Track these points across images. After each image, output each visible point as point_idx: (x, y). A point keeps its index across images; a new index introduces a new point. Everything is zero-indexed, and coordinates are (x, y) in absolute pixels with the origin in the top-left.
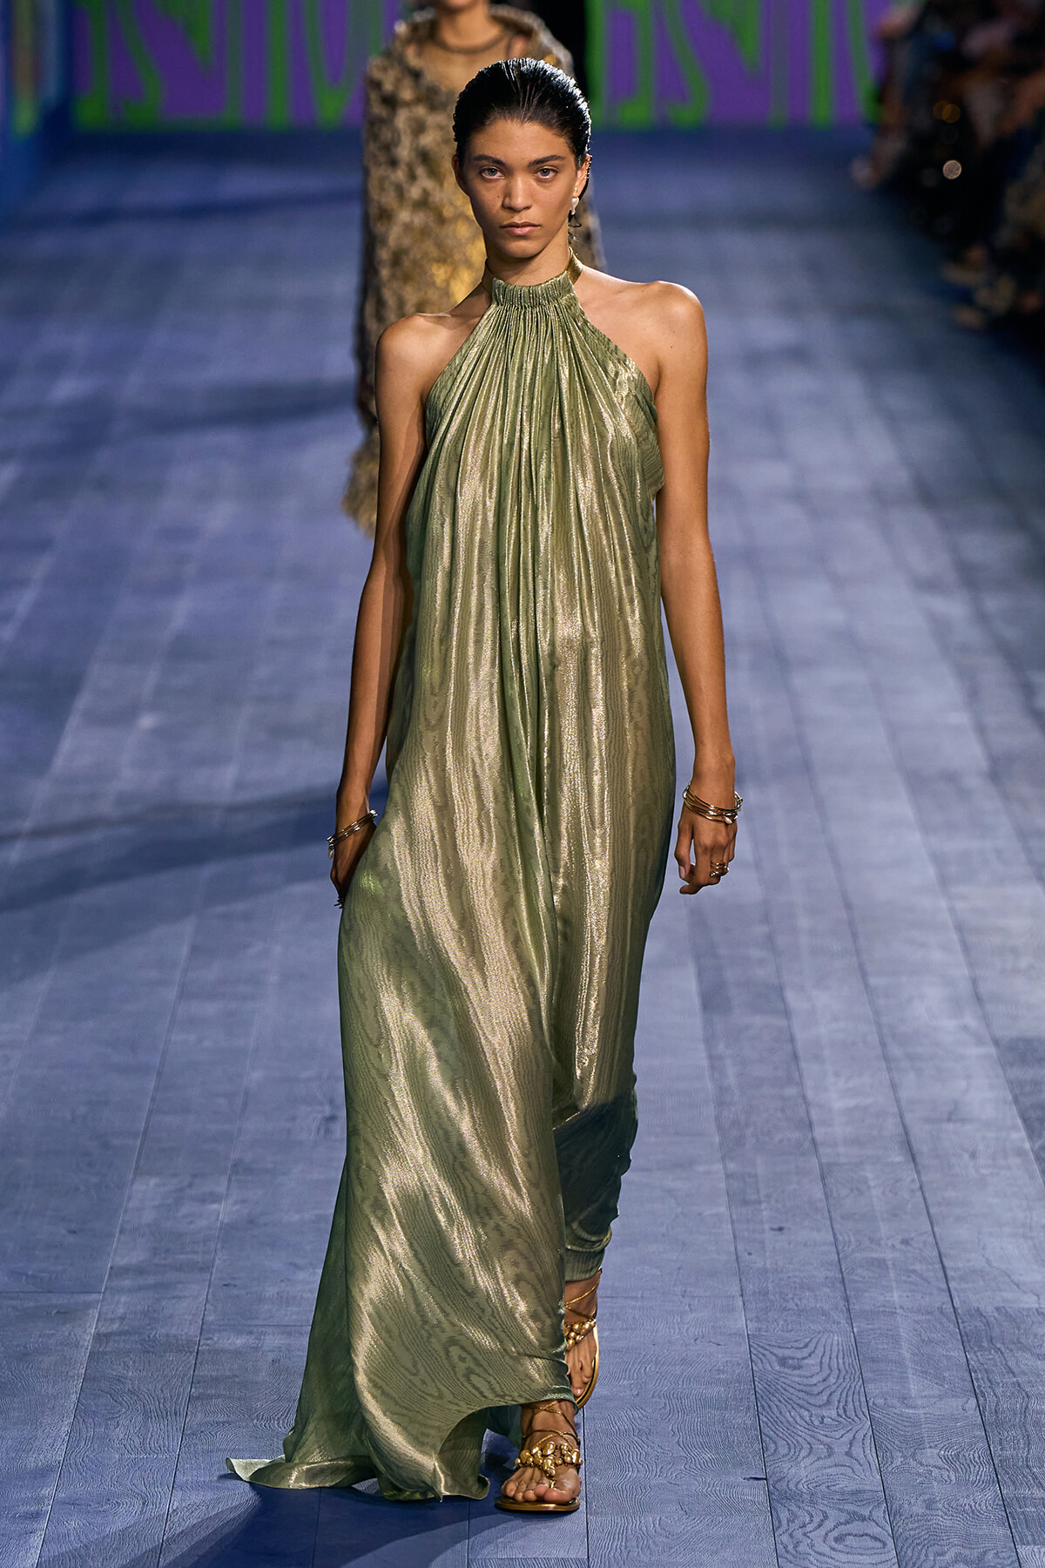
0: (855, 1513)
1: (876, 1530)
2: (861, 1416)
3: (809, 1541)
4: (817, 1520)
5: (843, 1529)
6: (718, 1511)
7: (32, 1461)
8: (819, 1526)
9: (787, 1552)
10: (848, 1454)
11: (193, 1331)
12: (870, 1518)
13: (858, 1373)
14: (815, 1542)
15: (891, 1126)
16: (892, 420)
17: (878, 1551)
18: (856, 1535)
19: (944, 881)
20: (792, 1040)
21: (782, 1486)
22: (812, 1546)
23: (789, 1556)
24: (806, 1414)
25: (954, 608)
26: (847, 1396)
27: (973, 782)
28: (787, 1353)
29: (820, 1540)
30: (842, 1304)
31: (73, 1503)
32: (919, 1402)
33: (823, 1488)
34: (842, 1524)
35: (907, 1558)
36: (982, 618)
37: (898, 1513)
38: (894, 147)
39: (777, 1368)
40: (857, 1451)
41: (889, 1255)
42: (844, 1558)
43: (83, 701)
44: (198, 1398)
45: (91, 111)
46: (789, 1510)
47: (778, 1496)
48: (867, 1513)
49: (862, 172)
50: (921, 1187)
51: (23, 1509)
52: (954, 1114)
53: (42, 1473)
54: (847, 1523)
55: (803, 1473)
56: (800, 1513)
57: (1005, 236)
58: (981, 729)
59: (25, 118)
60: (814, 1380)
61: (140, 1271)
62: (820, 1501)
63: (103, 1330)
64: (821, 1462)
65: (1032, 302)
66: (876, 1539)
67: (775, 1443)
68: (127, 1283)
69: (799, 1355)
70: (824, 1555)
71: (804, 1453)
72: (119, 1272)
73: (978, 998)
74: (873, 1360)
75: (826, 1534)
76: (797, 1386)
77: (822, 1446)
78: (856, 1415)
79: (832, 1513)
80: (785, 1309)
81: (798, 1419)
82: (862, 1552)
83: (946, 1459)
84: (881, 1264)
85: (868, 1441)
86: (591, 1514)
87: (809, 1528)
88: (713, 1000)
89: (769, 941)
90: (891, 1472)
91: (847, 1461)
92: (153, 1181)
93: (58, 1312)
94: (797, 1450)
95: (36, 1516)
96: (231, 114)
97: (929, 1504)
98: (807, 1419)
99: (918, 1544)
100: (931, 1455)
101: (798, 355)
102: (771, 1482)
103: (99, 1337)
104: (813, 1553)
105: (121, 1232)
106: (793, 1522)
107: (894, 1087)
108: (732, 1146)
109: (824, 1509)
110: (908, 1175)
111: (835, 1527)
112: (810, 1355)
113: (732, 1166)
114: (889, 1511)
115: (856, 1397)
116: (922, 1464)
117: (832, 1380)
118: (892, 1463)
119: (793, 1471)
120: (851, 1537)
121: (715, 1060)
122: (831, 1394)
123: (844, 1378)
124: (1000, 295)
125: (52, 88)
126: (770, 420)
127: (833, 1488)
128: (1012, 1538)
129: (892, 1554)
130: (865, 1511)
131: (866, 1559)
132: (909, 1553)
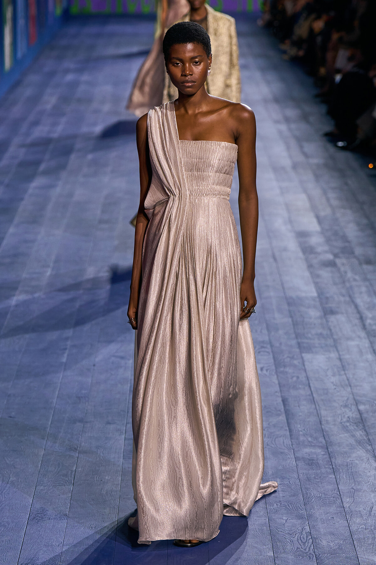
0: (262, 346)
1: (267, 350)
2: (264, 322)
10: (261, 332)
15: (270, 253)
16: (268, 83)
17: (268, 355)
19: (282, 193)
25: (283, 127)
26: (260, 318)
27: (289, 169)
31: (74, 346)
32: (277, 319)
36: (290, 130)
37: (273, 346)
38: (267, 17)
40: (263, 331)
41: (270, 284)
45: (75, 10)
49: (260, 23)
50: (278, 268)
51: (63, 347)
52: (285, 249)
53: (67, 339)
54: (261, 348)
57: (295, 38)
58: (290, 157)
59: (58, 11)
61: (89, 289)
63: (81, 304)
65: (301, 53)
66: (268, 352)
73: (291, 221)
74: (267, 309)
77: (254, 330)
79: (257, 346)
82: (265, 355)
83: (285, 333)
84: (268, 286)
85: (265, 329)
90: (271, 336)
92: (93, 268)
95: (66, 349)
96: (108, 10)
97: (281, 344)
99: (278, 353)
100: (281, 332)
107: (270, 243)
110: (274, 264)
111: (258, 349)
114: (271, 345)
116: (278, 334)
118: (271, 334)
120: (262, 352)
122: (256, 318)
124: (293, 52)
125: (65, 4)
128: (300, 352)
129: (271, 356)
130: (265, 345)
131: (265, 357)
132: (276, 356)
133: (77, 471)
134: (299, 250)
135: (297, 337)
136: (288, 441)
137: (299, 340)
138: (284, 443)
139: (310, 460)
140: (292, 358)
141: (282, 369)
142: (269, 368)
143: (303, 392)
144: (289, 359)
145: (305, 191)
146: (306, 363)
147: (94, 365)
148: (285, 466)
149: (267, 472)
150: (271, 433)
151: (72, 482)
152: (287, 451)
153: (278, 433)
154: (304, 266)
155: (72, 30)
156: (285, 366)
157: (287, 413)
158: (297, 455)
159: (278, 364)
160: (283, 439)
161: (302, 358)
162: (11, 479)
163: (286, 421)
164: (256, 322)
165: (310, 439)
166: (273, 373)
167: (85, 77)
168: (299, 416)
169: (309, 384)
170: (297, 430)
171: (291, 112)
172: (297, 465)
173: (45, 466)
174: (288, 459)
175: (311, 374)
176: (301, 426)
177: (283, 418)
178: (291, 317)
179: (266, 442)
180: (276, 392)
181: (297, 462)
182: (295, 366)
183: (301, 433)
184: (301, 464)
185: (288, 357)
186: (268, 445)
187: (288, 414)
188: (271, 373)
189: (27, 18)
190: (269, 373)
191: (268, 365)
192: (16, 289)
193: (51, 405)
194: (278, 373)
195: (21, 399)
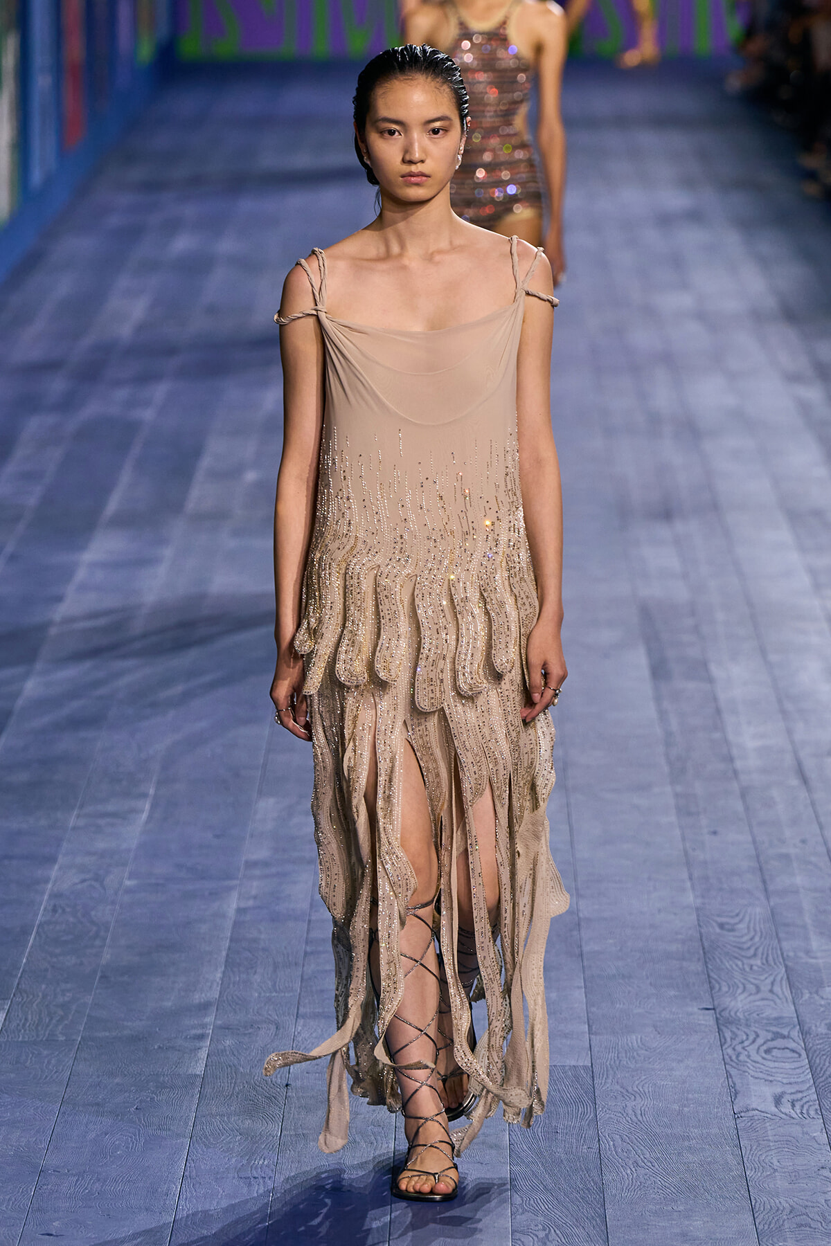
0: (778, 1033)
1: (792, 1045)
2: (778, 964)
3: (746, 1053)
4: (751, 1038)
5: (771, 1044)
6: (682, 1032)
7: (197, 998)
8: (754, 1041)
9: (732, 1060)
10: (771, 991)
11: (305, 905)
12: (788, 1037)
13: (774, 934)
14: (751, 1054)
15: (789, 760)
16: (764, 263)
17: (796, 1060)
18: (779, 1049)
19: (817, 587)
20: (715, 699)
21: (725, 1014)
22: (749, 1056)
23: (734, 1065)
24: (739, 963)
25: (813, 394)
26: (768, 950)
28: (724, 920)
29: (755, 1052)
30: (760, 885)
31: (226, 1028)
32: (819, 954)
33: (755, 1015)
34: (769, 1040)
35: (816, 1065)
37: (808, 1033)
39: (718, 930)
40: (777, 989)
41: (792, 851)
42: (772, 1064)
43: (206, 462)
44: (312, 953)
45: (191, 46)
46: (731, 1031)
47: (723, 1022)
48: (786, 1033)
50: (813, 804)
51: (194, 1032)
53: (204, 1007)
54: (773, 1040)
55: (740, 1005)
56: (739, 1033)
59: (146, 52)
60: (744, 939)
61: (266, 864)
62: (752, 1024)
63: (243, 905)
64: (752, 998)
66: (793, 1051)
67: (719, 983)
68: (257, 872)
69: (732, 921)
70: (758, 1063)
71: (740, 991)
72: (251, 865)
74: (787, 925)
75: (759, 1048)
76: (734, 944)
77: (752, 986)
78: (775, 964)
79: (763, 1034)
80: (721, 889)
81: (734, 966)
82: (785, 1060)
84: (786, 857)
85: (784, 982)
86: (592, 1034)
87: (746, 1043)
88: (659, 671)
89: (696, 629)
90: (802, 1004)
91: (770, 996)
92: (272, 801)
93: (211, 894)
94: (735, 988)
95: (201, 1037)
96: (288, 48)
98: (741, 966)
99: (823, 1055)
101: (695, 216)
102: (718, 1011)
103: (240, 911)
104: (750, 1061)
105: (252, 836)
106: (734, 1039)
107: (789, 732)
108: (678, 774)
109: (756, 1030)
110: (803, 794)
111: (765, 1043)
112: (741, 921)
113: (679, 789)
114: (802, 1031)
115: (774, 951)
116: (822, 998)
117: (757, 939)
118: (802, 997)
119: (733, 1003)
120: (776, 1050)
121: (663, 715)
122: (757, 949)
123: (765, 938)
125: (163, 29)
126: (677, 262)
127: (761, 1016)
129: (806, 1062)
130: (785, 1031)
131: (787, 1065)
132: (818, 1061)
142: (800, 1095)
155: (186, 102)
164: (757, 962)
166: (812, 1113)
180: (823, 1168)
188: (804, 1111)
189: (58, 69)
190: (798, 1111)
191: (797, 1088)
192: (51, 860)
193: (165, 1204)
194: (824, 1112)
195: (77, 1181)
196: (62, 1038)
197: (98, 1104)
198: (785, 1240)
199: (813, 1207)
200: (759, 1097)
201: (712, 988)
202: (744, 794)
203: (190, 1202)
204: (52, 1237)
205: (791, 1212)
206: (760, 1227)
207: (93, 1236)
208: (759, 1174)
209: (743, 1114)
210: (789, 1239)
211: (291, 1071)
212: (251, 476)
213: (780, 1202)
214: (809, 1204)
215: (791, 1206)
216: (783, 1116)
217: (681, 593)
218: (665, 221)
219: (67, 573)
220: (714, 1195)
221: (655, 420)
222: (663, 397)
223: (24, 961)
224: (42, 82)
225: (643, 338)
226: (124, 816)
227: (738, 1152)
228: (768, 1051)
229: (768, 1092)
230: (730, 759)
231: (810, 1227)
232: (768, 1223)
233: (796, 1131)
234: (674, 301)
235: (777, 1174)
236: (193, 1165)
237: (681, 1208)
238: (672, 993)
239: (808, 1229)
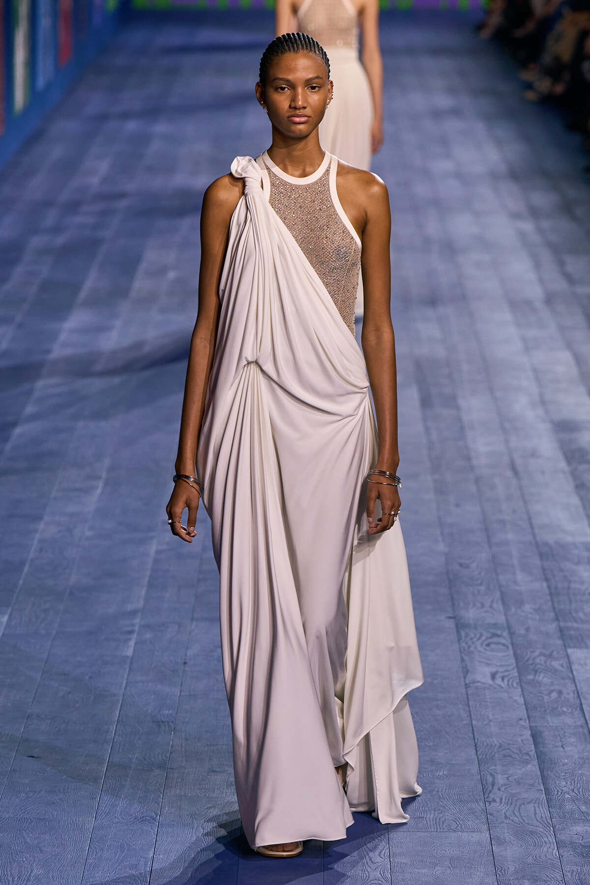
0: (494, 633)
1: (503, 641)
2: (496, 589)
3: (474, 646)
4: (478, 636)
5: (490, 640)
7: (130, 607)
8: (479, 638)
9: (465, 650)
10: (491, 607)
12: (501, 636)
13: (494, 570)
14: (477, 646)
15: (506, 460)
16: (499, 142)
17: (505, 651)
18: (495, 643)
19: (527, 350)
20: (460, 420)
21: (462, 621)
22: (476, 648)
23: (466, 653)
24: (471, 589)
25: (528, 226)
26: (489, 580)
27: (539, 305)
28: (462, 561)
29: (480, 645)
30: (486, 539)
31: (147, 627)
32: (521, 584)
33: (480, 622)
34: (489, 638)
35: (518, 654)
36: (540, 231)
37: (514, 633)
39: (458, 567)
40: (495, 605)
41: (506, 518)
42: (489, 653)
43: (143, 267)
46: (465, 632)
47: (460, 625)
50: (521, 488)
51: (127, 629)
52: (534, 454)
53: (134, 613)
54: (492, 637)
55: (471, 615)
56: (470, 633)
57: (547, 59)
58: (541, 281)
59: (112, 3)
60: (475, 573)
62: (479, 628)
64: (479, 611)
65: (559, 89)
66: (504, 645)
67: (458, 601)
69: (467, 562)
70: (481, 652)
71: (471, 606)
73: (543, 402)
74: (502, 565)
75: (482, 643)
76: (468, 576)
77: (479, 603)
78: (494, 589)
79: (485, 634)
80: (461, 542)
81: (468, 591)
82: (498, 651)
83: (536, 610)
84: (503, 522)
85: (499, 601)
87: (475, 640)
88: (426, 402)
89: (450, 376)
90: (510, 615)
91: (490, 610)
93: (140, 541)
94: (468, 605)
95: (131, 632)
97: (527, 630)
98: (472, 591)
99: (523, 648)
100: (527, 607)
101: (456, 112)
102: (457, 619)
103: (158, 552)
104: (476, 651)
106: (467, 637)
107: (507, 442)
108: (436, 468)
109: (481, 631)
110: (514, 481)
111: (486, 640)
112: (473, 562)
113: (436, 477)
114: (510, 632)
115: (494, 581)
116: (523, 611)
117: (483, 574)
118: (510, 611)
119: (467, 614)
120: (493, 644)
121: (427, 430)
122: (482, 580)
123: (488, 573)
124: (544, 85)
126: (444, 141)
127: (484, 622)
128: (565, 646)
129: (512, 652)
130: (499, 632)
131: (500, 654)
132: (519, 652)
133: (155, 860)
134: (560, 456)
135: (557, 619)
136: (543, 812)
137: (562, 624)
138: (535, 814)
139: (584, 847)
140: (550, 656)
141: (531, 677)
142: (507, 673)
143: (570, 720)
144: (542, 658)
145: (570, 346)
146: (574, 667)
147: (185, 663)
148: (537, 857)
149: (507, 869)
150: (513, 795)
151: (147, 880)
152: (541, 830)
153: (525, 795)
154: (569, 486)
155: (137, 36)
156: (536, 672)
157: (541, 758)
158: (562, 837)
159: (523, 667)
160: (535, 807)
161: (568, 656)
162: (35, 871)
163: (539, 773)
164: (483, 588)
165: (583, 808)
166: (515, 684)
167: (161, 128)
168: (564, 764)
169: (581, 705)
170: (560, 791)
171: (542, 199)
172: (561, 857)
173: (96, 849)
174: (544, 844)
175: (584, 688)
176: (567, 783)
177: (533, 768)
178: (547, 580)
179: (504, 811)
180: (521, 719)
181: (561, 851)
182: (555, 671)
183: (567, 796)
184: (567, 854)
185: (541, 654)
186: (506, 817)
187: (544, 761)
188: (510, 683)
189: (55, 14)
190: (506, 683)
191: (505, 668)
192: (39, 518)
193: (106, 737)
194: (523, 685)
195: (51, 723)
196: (43, 632)
197: (65, 674)
198: (495, 766)
199: (513, 744)
200: (482, 674)
201: (453, 604)
202: (477, 480)
203: (122, 737)
204: (34, 758)
205: (500, 747)
206: (480, 757)
207: (60, 758)
208: (480, 723)
209: (471, 685)
210: (498, 765)
211: (188, 654)
212: (172, 275)
213: (493, 741)
214: (512, 743)
215: (500, 744)
216: (497, 687)
217: (440, 352)
218: (437, 114)
219: (53, 336)
220: (451, 736)
221: (427, 242)
222: (433, 228)
223: (21, 582)
224: (45, 23)
225: (421, 190)
226: (87, 491)
227: (467, 708)
228: (488, 645)
229: (488, 671)
230: (468, 459)
231: (512, 757)
232: (485, 754)
233: (504, 696)
234: (441, 166)
235: (491, 723)
236: (124, 714)
237: (431, 744)
238: (429, 607)
239: (510, 758)
